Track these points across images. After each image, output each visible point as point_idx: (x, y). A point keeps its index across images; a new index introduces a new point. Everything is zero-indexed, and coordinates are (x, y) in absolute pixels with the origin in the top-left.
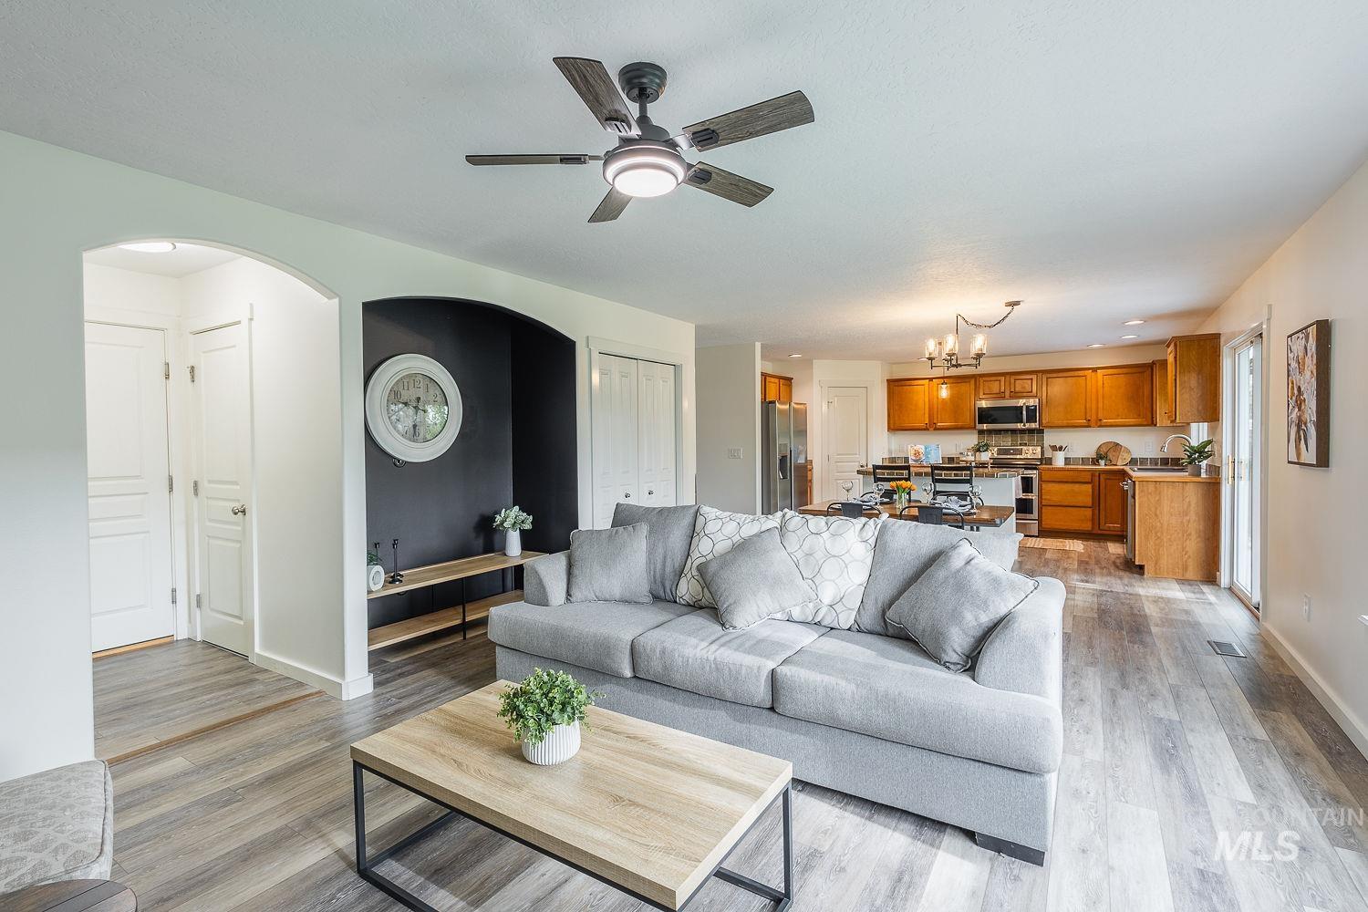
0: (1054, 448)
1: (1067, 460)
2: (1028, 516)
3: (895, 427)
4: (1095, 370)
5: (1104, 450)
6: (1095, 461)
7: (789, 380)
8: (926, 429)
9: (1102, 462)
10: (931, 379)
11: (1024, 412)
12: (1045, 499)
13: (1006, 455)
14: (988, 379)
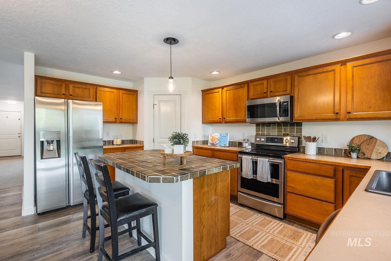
0: (309, 139)
1: (320, 151)
2: (275, 199)
3: (207, 121)
4: (344, 63)
5: (357, 142)
6: (347, 154)
7: (136, 92)
8: (220, 123)
9: (354, 155)
10: (223, 88)
11: (278, 108)
12: (290, 187)
13: (271, 143)
14: (255, 83)
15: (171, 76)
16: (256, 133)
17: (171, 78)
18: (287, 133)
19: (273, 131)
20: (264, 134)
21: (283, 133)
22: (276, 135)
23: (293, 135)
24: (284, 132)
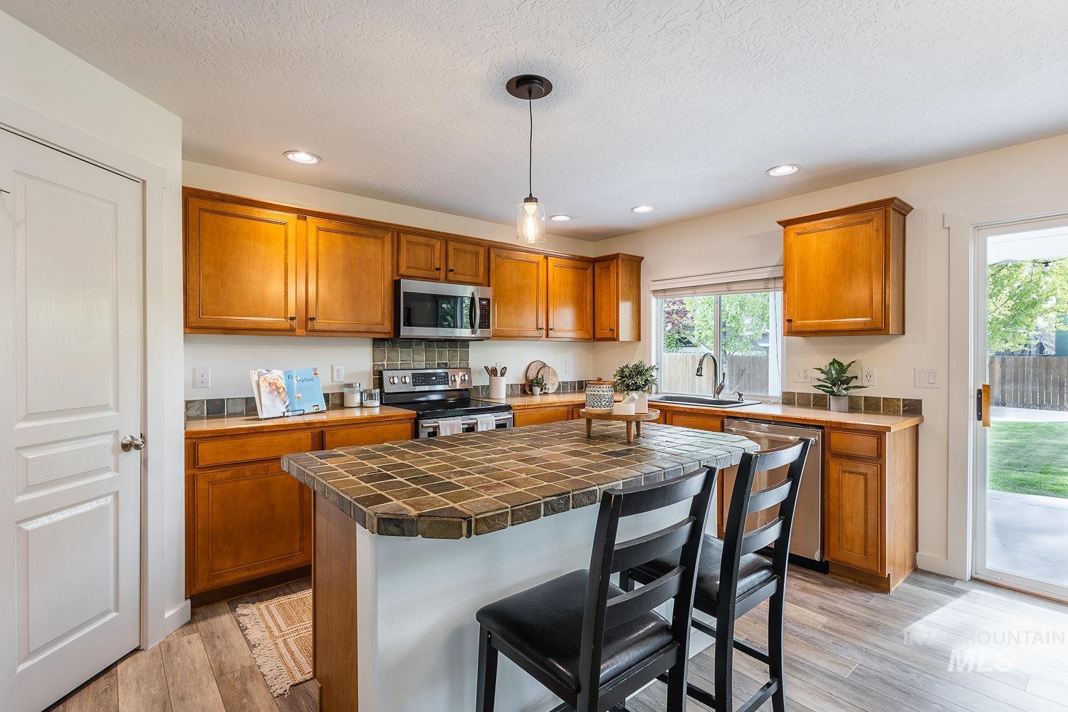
5: (533, 371)
8: (291, 331)
9: (537, 390)
13: (425, 385)
14: (414, 238)
15: (531, 194)
16: (372, 364)
17: (530, 199)
18: (444, 362)
19: (416, 357)
20: (396, 367)
21: (399, 363)
22: (421, 368)
23: (455, 366)
24: (439, 359)
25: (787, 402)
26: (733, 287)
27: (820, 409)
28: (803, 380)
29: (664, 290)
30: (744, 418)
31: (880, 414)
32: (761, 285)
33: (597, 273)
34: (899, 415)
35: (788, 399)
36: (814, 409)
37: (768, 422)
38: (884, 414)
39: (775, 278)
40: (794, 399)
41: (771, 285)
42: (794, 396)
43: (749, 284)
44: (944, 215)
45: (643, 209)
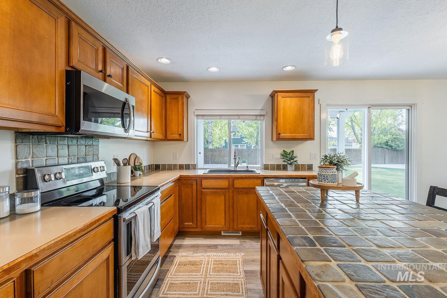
16: (14, 161)
18: (82, 156)
23: (90, 159)
24: (79, 154)
25: (266, 169)
26: (241, 117)
27: (279, 170)
28: (272, 159)
29: (203, 115)
30: (270, 178)
31: (300, 171)
32: (254, 117)
33: (168, 101)
34: (306, 171)
35: (266, 167)
36: (276, 170)
37: (286, 178)
38: (301, 171)
39: (260, 115)
40: (269, 167)
41: (258, 118)
42: (269, 166)
43: (248, 116)
44: (319, 99)
45: (214, 69)
